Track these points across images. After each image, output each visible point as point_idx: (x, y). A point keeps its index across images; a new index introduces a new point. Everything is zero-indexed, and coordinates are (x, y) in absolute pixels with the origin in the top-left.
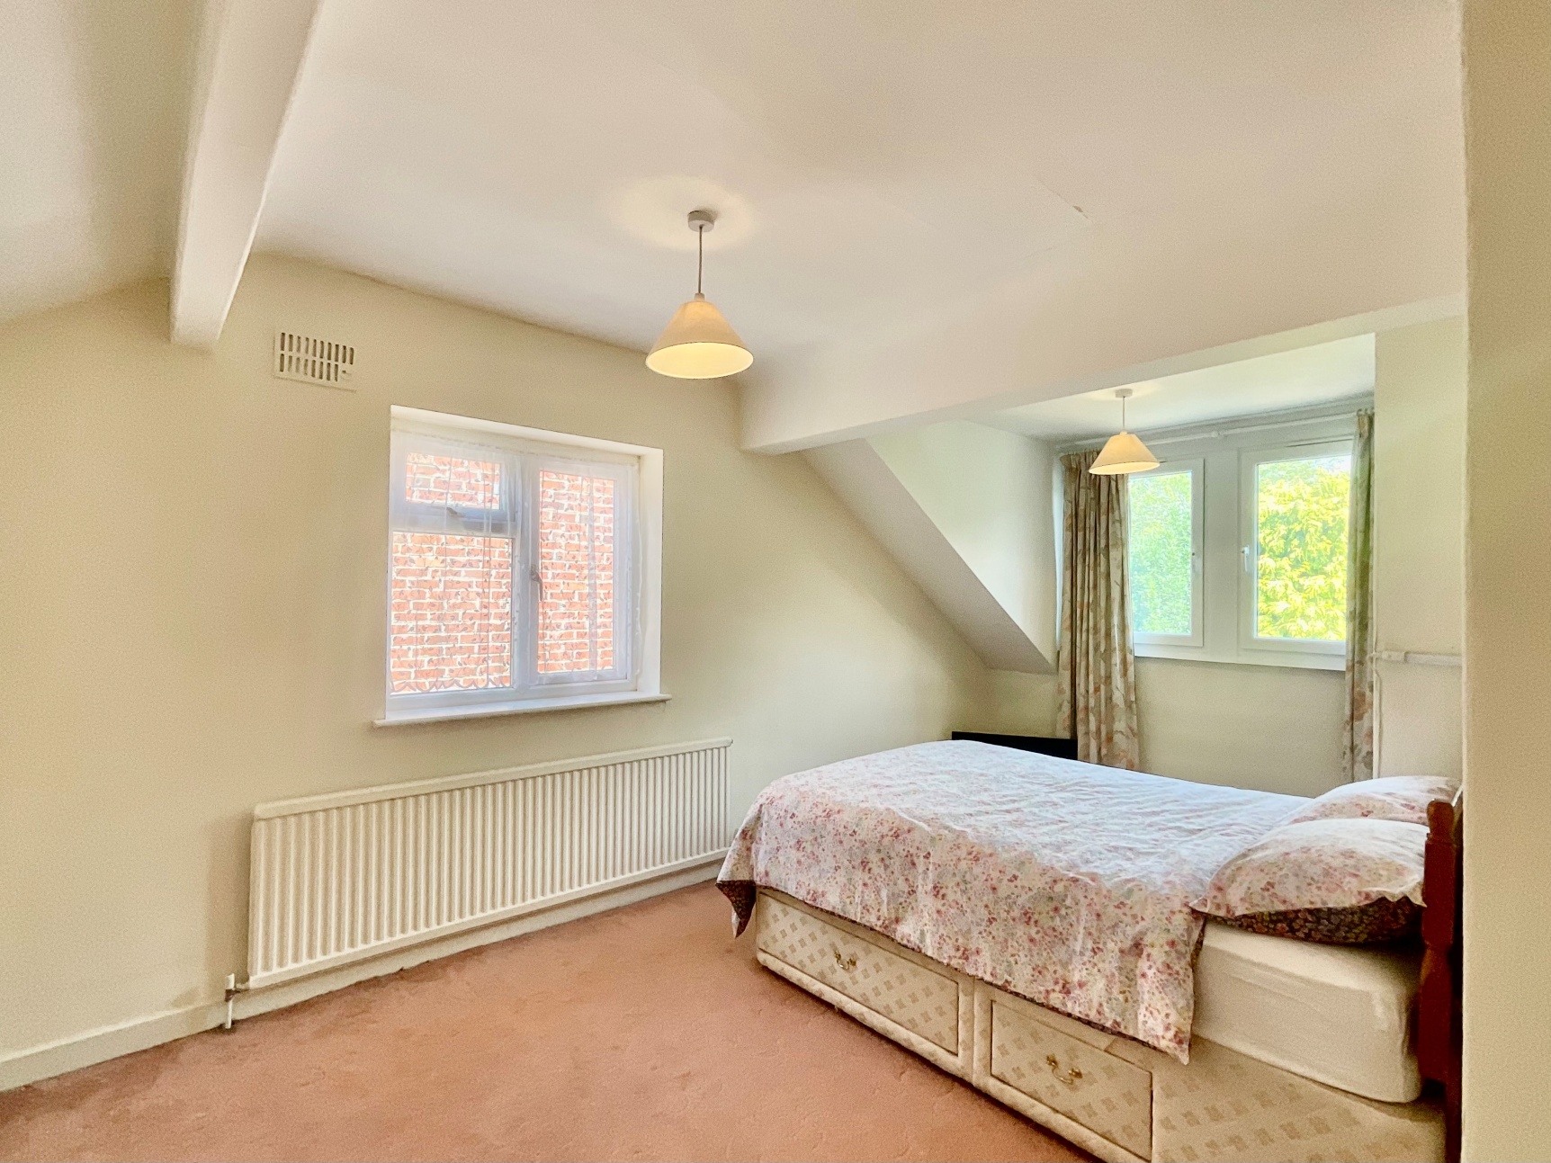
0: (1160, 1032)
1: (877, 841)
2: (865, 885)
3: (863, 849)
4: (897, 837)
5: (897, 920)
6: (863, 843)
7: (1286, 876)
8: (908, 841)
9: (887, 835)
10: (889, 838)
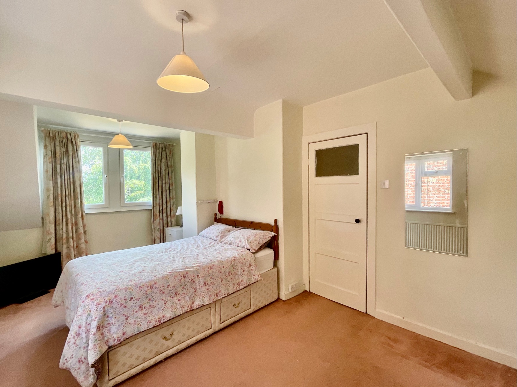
0: (258, 277)
1: (179, 283)
2: (179, 300)
3: (175, 289)
4: (185, 277)
5: (193, 303)
6: (174, 287)
7: (259, 240)
8: (189, 276)
9: (181, 279)
10: (182, 279)
